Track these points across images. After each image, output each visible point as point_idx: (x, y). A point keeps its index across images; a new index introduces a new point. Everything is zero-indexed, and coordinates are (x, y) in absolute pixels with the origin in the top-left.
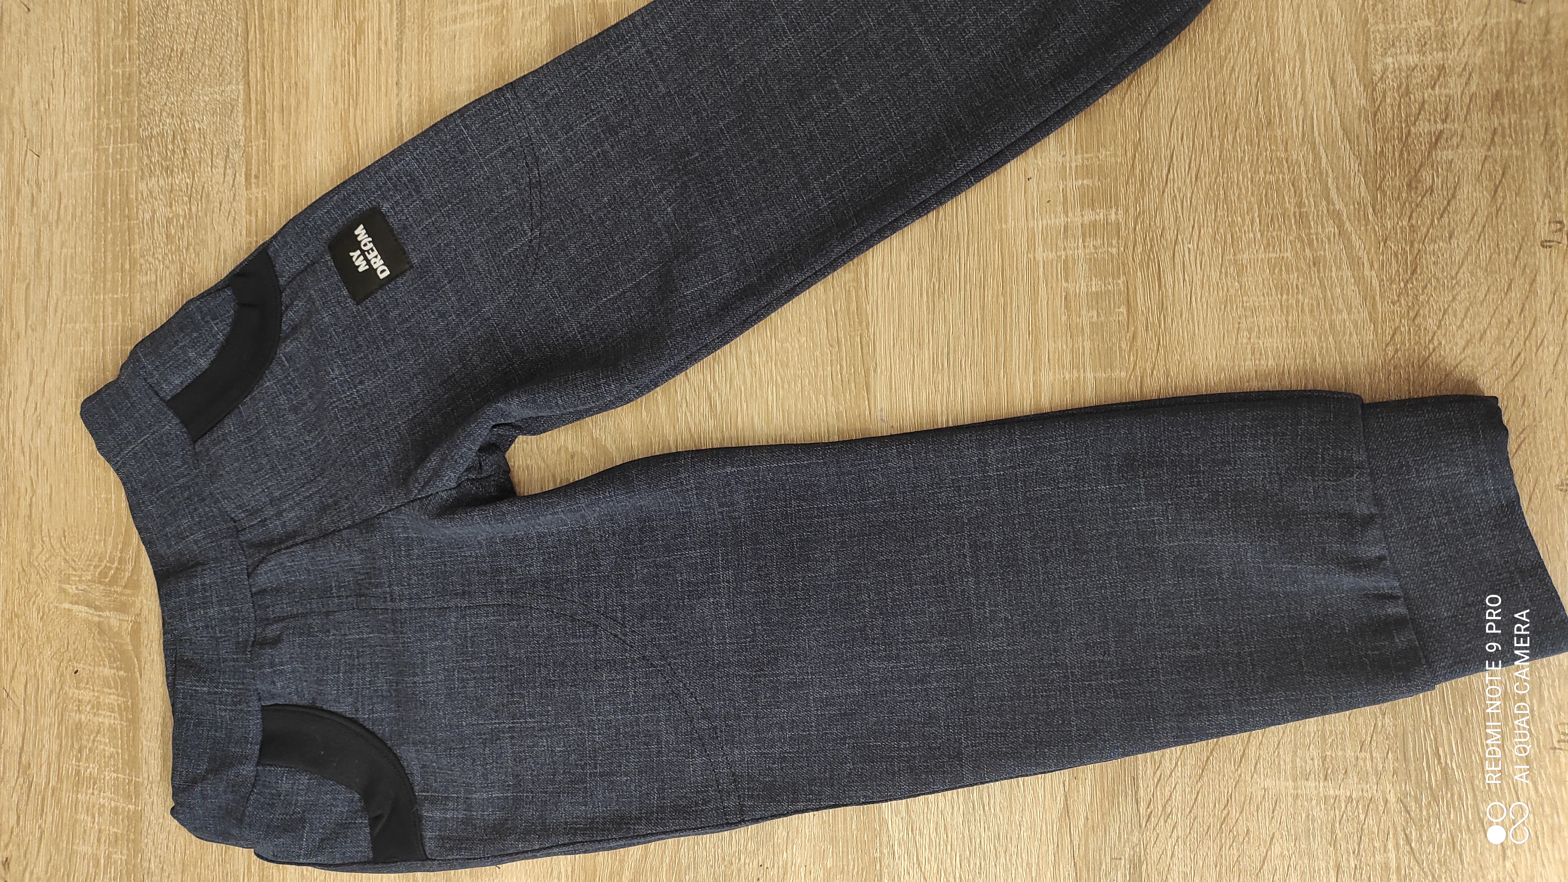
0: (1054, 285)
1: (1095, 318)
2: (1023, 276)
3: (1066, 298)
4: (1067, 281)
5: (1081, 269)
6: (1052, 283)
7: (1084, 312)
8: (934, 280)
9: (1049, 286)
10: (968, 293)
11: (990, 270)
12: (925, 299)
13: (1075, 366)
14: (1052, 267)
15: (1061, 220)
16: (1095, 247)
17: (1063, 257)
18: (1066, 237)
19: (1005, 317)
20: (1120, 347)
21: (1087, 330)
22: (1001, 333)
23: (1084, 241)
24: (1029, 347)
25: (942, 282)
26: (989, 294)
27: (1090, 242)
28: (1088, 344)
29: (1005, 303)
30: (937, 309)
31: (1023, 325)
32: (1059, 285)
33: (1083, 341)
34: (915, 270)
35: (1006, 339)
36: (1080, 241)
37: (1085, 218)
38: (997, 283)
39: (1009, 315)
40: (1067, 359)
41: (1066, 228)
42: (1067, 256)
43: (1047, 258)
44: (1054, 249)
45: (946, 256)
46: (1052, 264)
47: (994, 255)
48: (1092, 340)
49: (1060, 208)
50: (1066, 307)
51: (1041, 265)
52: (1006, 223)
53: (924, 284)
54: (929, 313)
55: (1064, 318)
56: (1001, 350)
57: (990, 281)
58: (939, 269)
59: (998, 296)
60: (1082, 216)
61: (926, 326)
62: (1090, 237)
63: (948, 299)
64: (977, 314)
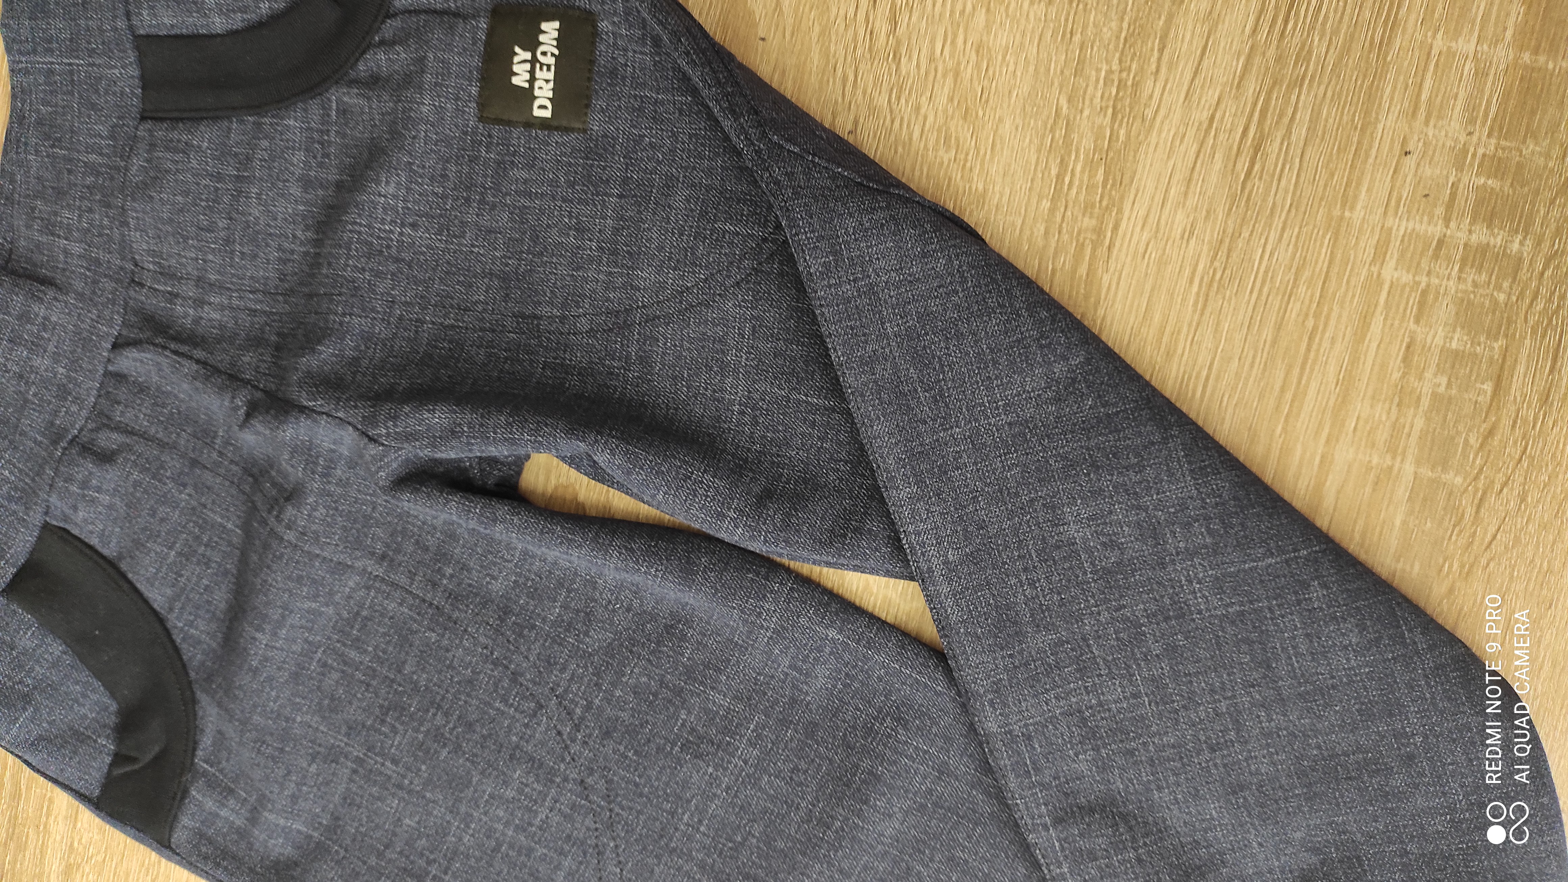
0: (1397, 322)
1: (1442, 389)
2: (1354, 296)
3: (1408, 347)
4: (1417, 321)
5: (1444, 311)
6: (1394, 319)
7: (1428, 375)
8: (1217, 264)
9: (1389, 322)
10: (1264, 298)
11: (1307, 274)
12: (1195, 288)
13: (1392, 449)
14: (1401, 296)
15: (1437, 230)
16: (1475, 284)
17: (1423, 285)
18: (1436, 256)
19: (1308, 349)
20: (1466, 441)
21: (1425, 402)
22: (1296, 371)
23: (1461, 270)
24: (1331, 403)
25: (1228, 272)
26: (1295, 308)
27: (1471, 275)
28: (1419, 423)
29: (1315, 328)
30: (1209, 309)
31: (1332, 369)
32: (1405, 325)
33: (1415, 416)
34: (1193, 242)
35: (1299, 382)
36: (1456, 268)
37: (1474, 237)
38: (1312, 296)
39: (1315, 347)
40: (1382, 436)
41: (1441, 243)
42: (1428, 285)
43: (1398, 279)
44: (1413, 270)
45: (1246, 234)
46: (1403, 290)
47: (1319, 253)
48: (1428, 419)
49: (1440, 211)
50: (1405, 359)
51: (1386, 287)
52: (1352, 209)
53: (1201, 267)
54: (1194, 311)
55: (1396, 375)
56: (1289, 396)
57: (1302, 289)
58: (1229, 250)
59: (1307, 315)
60: (1470, 232)
61: (1185, 329)
62: (1472, 267)
63: (1230, 298)
64: (1268, 333)
